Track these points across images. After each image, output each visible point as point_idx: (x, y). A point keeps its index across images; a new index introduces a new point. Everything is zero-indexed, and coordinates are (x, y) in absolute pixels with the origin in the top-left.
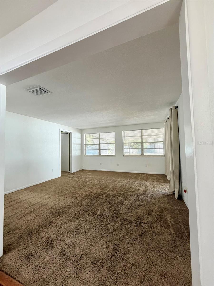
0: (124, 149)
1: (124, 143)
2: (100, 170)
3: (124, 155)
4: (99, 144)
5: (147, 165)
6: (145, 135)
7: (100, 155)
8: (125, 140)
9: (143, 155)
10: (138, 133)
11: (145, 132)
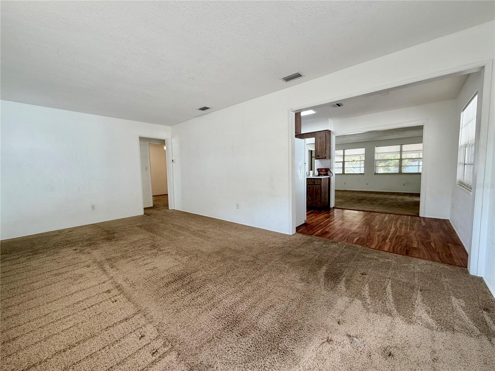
0: (376, 167)
1: (376, 160)
2: (344, 189)
3: (375, 174)
4: (344, 162)
5: (406, 184)
6: (405, 150)
7: (345, 174)
8: (377, 157)
9: (400, 173)
10: (397, 148)
11: (406, 147)
